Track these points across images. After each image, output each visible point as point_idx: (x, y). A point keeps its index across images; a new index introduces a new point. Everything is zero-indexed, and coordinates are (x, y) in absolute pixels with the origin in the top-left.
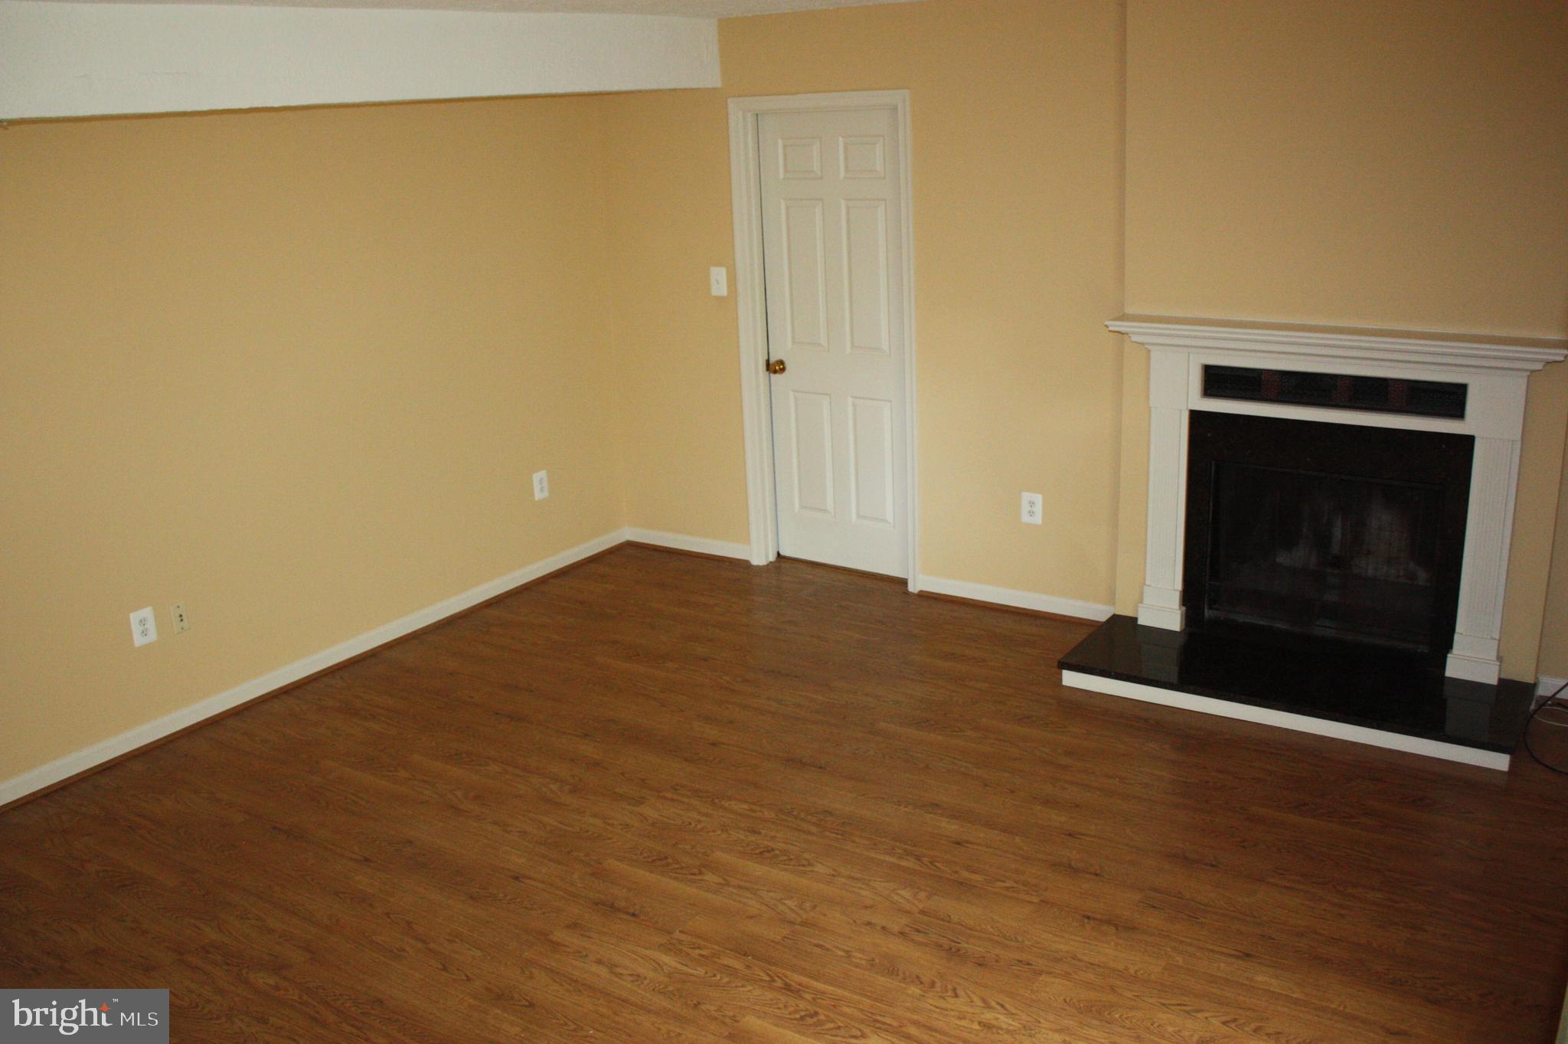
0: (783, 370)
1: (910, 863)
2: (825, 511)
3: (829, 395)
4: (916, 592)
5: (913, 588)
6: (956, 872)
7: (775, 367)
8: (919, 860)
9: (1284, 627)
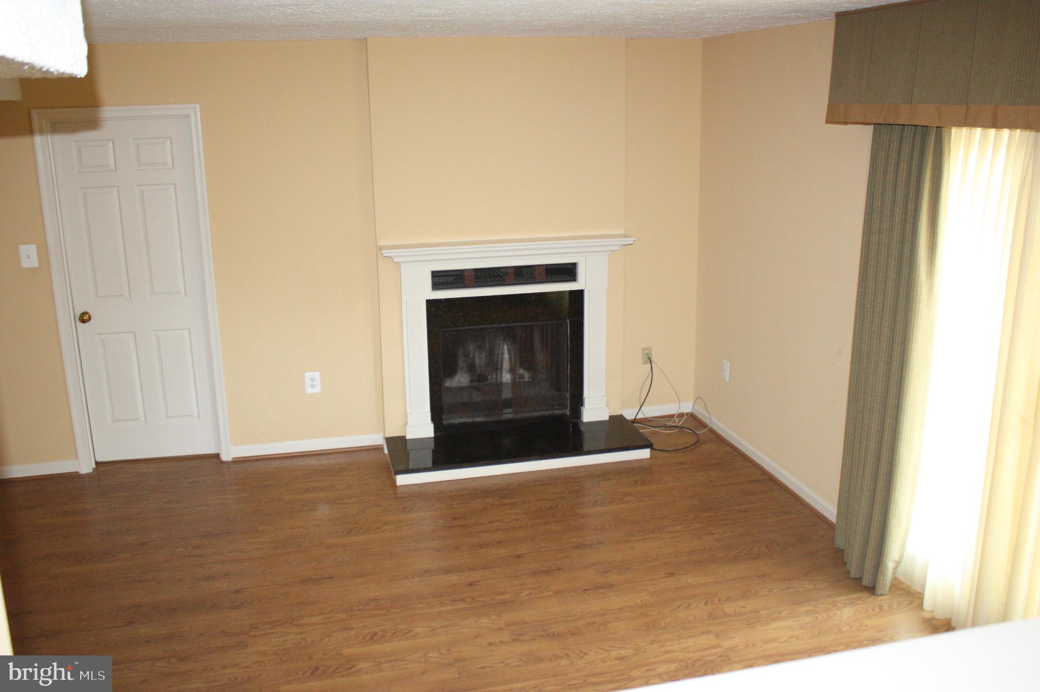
0: (90, 319)
1: (461, 605)
2: (137, 419)
3: (134, 333)
4: (230, 459)
5: (225, 457)
6: (493, 599)
7: (84, 318)
8: (464, 601)
9: (482, 420)
